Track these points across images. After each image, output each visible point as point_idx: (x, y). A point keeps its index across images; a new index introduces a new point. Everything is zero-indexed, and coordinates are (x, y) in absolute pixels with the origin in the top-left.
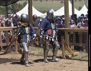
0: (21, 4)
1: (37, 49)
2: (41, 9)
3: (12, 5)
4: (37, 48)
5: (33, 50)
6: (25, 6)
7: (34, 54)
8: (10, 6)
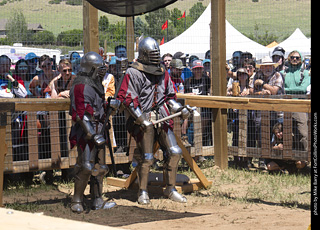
0: (182, 13)
1: (241, 178)
2: (257, 28)
3: (147, 14)
4: (240, 172)
5: (229, 179)
6: (196, 19)
7: (232, 195)
8: (142, 18)
